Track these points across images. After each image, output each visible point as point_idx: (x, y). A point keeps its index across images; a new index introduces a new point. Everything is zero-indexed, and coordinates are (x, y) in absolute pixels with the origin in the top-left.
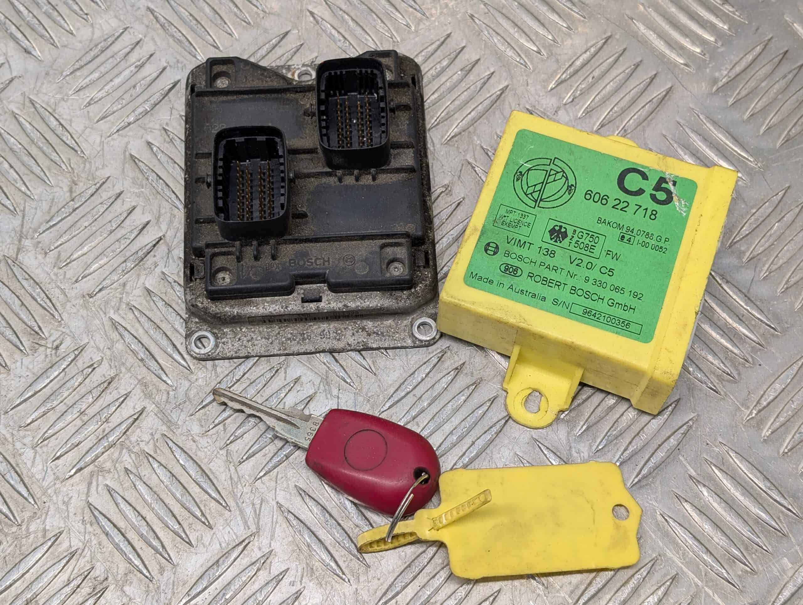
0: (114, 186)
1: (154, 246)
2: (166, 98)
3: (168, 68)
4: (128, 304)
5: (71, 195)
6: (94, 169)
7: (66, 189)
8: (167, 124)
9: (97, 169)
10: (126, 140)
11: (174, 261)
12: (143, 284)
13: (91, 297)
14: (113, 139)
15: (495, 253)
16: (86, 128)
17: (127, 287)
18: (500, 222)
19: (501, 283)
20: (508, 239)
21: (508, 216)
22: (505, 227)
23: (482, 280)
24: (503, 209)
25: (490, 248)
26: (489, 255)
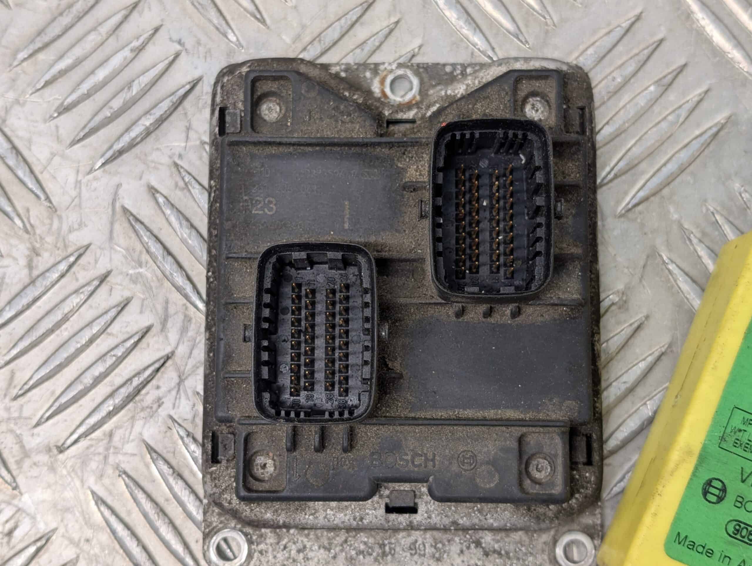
0: (96, 261)
1: (158, 370)
2: (180, 108)
3: (183, 54)
4: (117, 467)
5: (30, 274)
6: (65, 228)
7: (23, 262)
8: (180, 156)
9: (71, 230)
10: (116, 180)
11: (188, 399)
12: (141, 434)
13: (61, 452)
14: (95, 179)
15: (720, 499)
16: (53, 155)
17: (116, 438)
18: (731, 440)
19: (725, 556)
20: (742, 474)
21: (745, 431)
22: (739, 451)
23: (695, 549)
24: (739, 416)
25: (712, 490)
26: (709, 502)
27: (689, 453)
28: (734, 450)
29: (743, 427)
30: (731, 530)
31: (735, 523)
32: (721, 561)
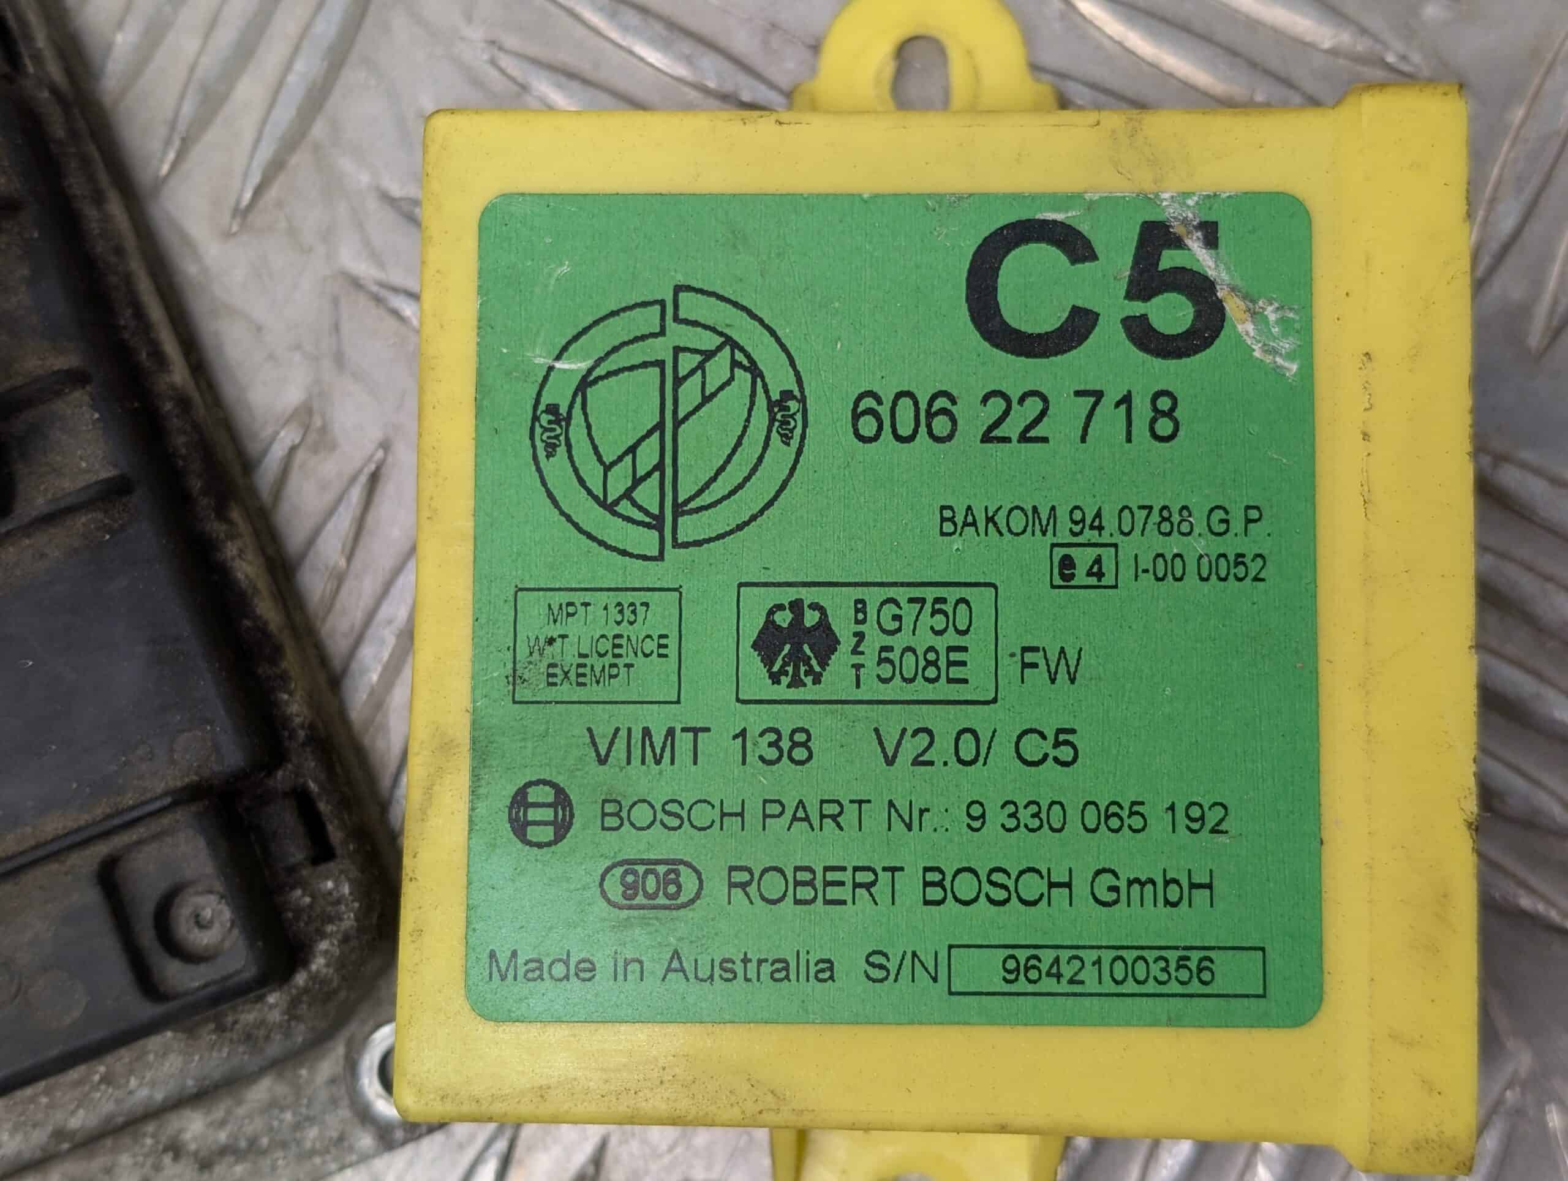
15: (562, 829)
18: (536, 674)
19: (627, 963)
20: (594, 744)
21: (563, 637)
22: (565, 691)
23: (546, 975)
24: (534, 608)
25: (533, 814)
26: (540, 845)
27: (445, 747)
28: (552, 694)
29: (554, 631)
30: (614, 890)
31: (621, 869)
32: (621, 977)
